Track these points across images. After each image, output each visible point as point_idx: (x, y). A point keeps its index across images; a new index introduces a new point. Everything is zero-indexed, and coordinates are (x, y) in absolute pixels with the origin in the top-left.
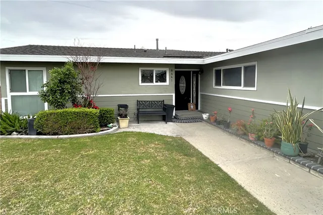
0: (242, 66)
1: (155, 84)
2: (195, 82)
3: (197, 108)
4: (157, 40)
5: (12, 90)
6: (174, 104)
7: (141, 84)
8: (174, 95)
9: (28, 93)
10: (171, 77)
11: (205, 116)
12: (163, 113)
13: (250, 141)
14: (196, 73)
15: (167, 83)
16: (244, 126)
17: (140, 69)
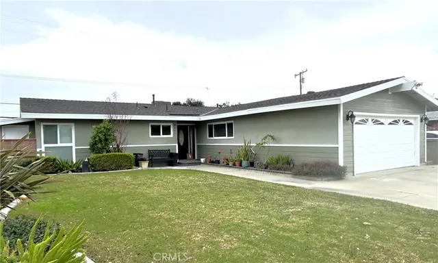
0: (226, 123)
1: (162, 136)
2: (191, 135)
3: (194, 158)
4: (153, 95)
5: (45, 143)
6: (177, 152)
7: (151, 136)
8: (177, 145)
9: (59, 145)
10: (174, 131)
11: (202, 160)
12: (169, 159)
13: (230, 167)
14: (192, 127)
15: (171, 136)
16: (227, 160)
17: (150, 124)
